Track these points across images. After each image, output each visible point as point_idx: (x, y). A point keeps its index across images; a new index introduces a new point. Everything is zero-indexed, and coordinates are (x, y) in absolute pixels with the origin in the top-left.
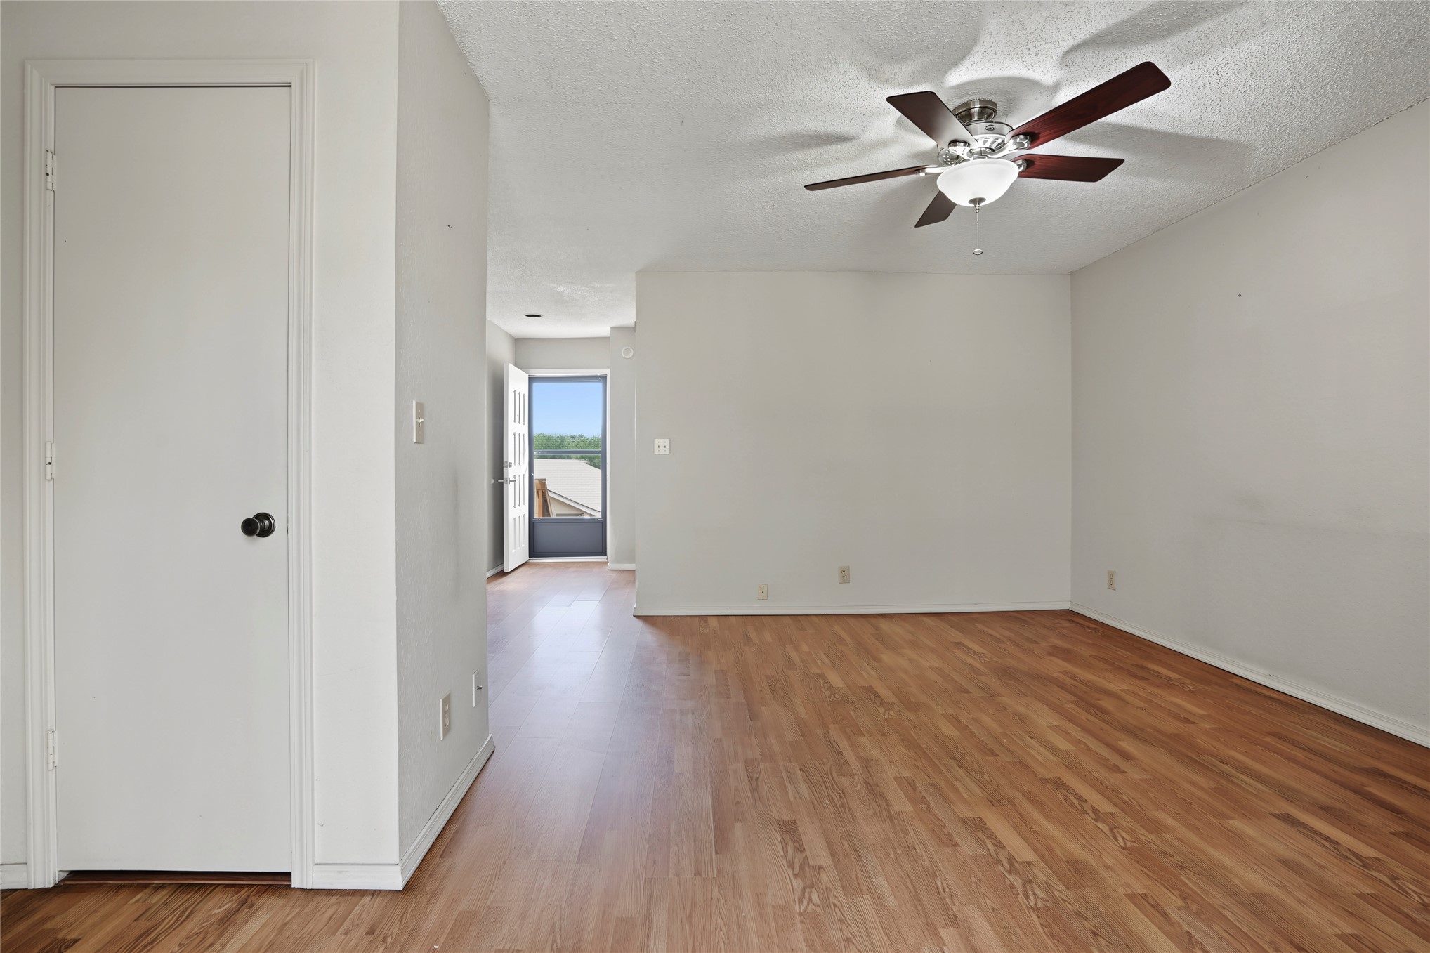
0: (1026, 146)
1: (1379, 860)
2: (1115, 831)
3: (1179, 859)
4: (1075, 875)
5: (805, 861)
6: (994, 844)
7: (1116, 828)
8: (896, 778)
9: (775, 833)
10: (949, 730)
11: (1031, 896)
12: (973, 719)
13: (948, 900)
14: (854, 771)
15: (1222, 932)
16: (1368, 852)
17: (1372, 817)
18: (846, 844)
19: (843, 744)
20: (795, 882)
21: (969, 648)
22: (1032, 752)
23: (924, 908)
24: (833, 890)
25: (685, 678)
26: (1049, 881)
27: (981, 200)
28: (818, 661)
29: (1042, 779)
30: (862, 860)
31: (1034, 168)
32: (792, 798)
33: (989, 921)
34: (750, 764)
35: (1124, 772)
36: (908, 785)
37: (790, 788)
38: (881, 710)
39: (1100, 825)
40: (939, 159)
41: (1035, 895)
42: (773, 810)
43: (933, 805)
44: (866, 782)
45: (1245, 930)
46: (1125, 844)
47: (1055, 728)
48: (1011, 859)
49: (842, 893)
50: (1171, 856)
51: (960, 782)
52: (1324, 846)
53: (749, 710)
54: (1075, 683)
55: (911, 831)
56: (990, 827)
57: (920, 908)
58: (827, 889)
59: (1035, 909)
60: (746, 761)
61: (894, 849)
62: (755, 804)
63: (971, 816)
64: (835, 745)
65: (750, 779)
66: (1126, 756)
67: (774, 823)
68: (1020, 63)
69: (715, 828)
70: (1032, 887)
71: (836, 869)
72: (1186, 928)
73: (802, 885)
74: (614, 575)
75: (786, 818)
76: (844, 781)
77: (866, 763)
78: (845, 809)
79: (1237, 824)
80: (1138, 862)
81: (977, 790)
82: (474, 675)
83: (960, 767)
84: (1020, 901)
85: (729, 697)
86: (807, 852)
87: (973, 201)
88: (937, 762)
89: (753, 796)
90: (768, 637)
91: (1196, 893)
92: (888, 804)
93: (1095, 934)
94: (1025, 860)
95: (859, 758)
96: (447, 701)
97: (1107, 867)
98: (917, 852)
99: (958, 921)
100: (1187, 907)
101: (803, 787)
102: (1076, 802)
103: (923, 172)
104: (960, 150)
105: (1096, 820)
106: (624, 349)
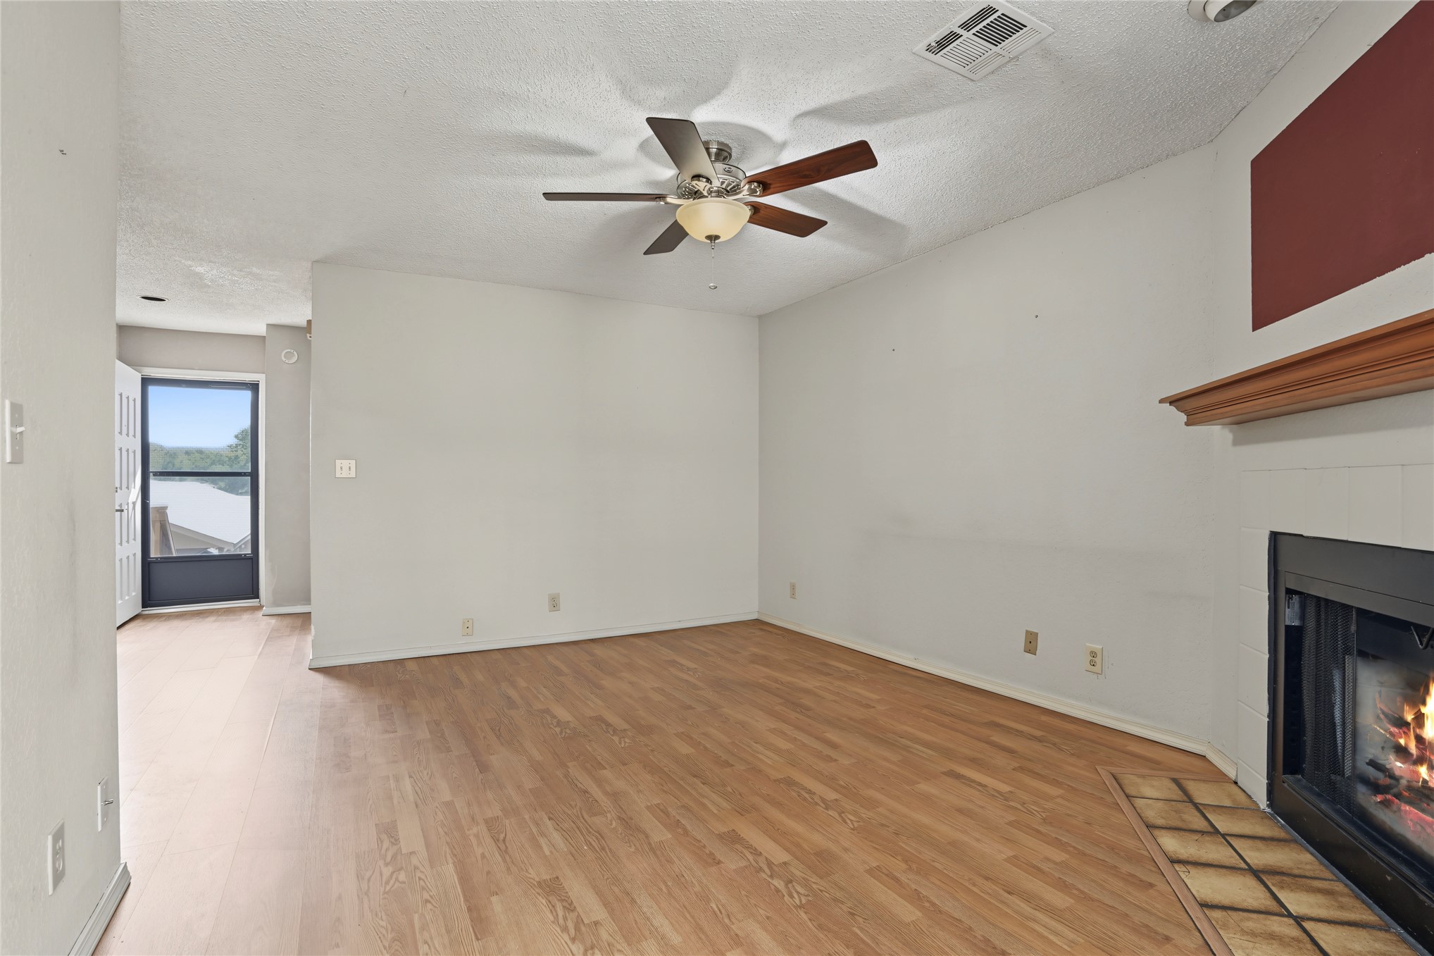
0: (758, 194)
1: (1011, 792)
2: (843, 815)
3: (894, 828)
4: (823, 863)
5: (579, 922)
6: (751, 853)
7: (843, 812)
8: (648, 808)
9: (540, 898)
10: (684, 749)
11: (795, 895)
12: (703, 734)
13: (727, 921)
14: (605, 808)
15: (938, 883)
16: (1005, 788)
17: (1000, 760)
18: (616, 890)
19: (586, 782)
20: (574, 948)
21: (682, 665)
22: (760, 756)
23: (707, 936)
24: (616, 944)
25: (392, 735)
26: (806, 876)
27: (717, 237)
28: (540, 696)
29: (775, 781)
30: (635, 902)
31: (762, 216)
32: (547, 853)
33: (767, 931)
34: (491, 824)
35: (836, 760)
36: (661, 813)
37: (543, 841)
38: (616, 739)
39: (831, 812)
40: (679, 191)
41: (798, 892)
42: (531, 871)
43: (689, 828)
44: (620, 818)
45: (951, 875)
46: (853, 825)
47: (773, 731)
48: (770, 864)
49: (625, 945)
50: (888, 827)
51: (707, 798)
52: (979, 791)
53: (476, 761)
54: (778, 686)
55: (675, 859)
56: (745, 837)
57: (703, 937)
58: (609, 945)
59: (801, 906)
60: (486, 821)
61: (665, 883)
62: (508, 869)
63: (726, 830)
64: (579, 785)
65: (496, 840)
66: (834, 746)
67: (534, 885)
68: (760, 115)
69: (469, 909)
70: (793, 886)
71: (613, 920)
72: (914, 886)
73: (582, 949)
74: (273, 621)
75: (546, 877)
76: (597, 821)
77: (615, 796)
78: (606, 852)
79: (924, 787)
80: (866, 839)
81: (725, 804)
82: (99, 788)
83: (704, 784)
84: (787, 902)
85: (449, 750)
86: (579, 909)
87: (709, 237)
88: (681, 782)
89: (504, 861)
90: (480, 677)
91: (912, 854)
92: (647, 836)
93: (853, 914)
94: (781, 862)
95: (606, 793)
96: (59, 835)
97: (846, 850)
98: (686, 879)
99: (741, 939)
100: (910, 868)
101: (556, 837)
102: (807, 796)
103: (664, 201)
104: (701, 185)
105: (827, 809)
106: (285, 352)
